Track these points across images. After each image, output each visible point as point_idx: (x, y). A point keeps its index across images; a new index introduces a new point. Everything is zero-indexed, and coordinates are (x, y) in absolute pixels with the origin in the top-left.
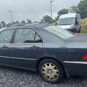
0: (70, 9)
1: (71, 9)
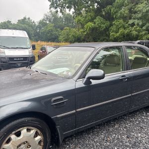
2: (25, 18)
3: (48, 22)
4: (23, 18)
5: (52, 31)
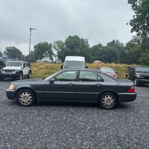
2: (114, 41)
3: (136, 43)
5: (139, 52)
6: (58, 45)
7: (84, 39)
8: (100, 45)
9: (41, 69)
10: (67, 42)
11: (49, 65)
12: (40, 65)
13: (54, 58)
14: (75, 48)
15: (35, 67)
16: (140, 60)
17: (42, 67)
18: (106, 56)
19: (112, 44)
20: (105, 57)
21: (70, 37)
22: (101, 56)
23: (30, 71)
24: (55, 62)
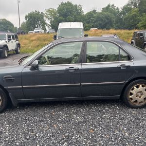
0: (46, 14)
1: (48, 13)
2: (109, 6)
3: (133, 7)
4: (107, 6)
5: (136, 17)
6: (51, 14)
7: (78, 5)
8: (94, 11)
9: (32, 41)
10: (60, 10)
11: (41, 36)
12: (31, 37)
13: (47, 28)
14: (68, 15)
15: (26, 39)
16: (140, 25)
17: (34, 38)
18: (101, 22)
19: (107, 9)
20: (100, 24)
21: (62, 4)
22: (96, 23)
23: (19, 45)
24: (48, 33)
